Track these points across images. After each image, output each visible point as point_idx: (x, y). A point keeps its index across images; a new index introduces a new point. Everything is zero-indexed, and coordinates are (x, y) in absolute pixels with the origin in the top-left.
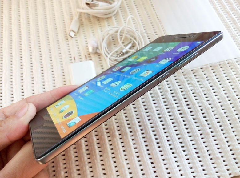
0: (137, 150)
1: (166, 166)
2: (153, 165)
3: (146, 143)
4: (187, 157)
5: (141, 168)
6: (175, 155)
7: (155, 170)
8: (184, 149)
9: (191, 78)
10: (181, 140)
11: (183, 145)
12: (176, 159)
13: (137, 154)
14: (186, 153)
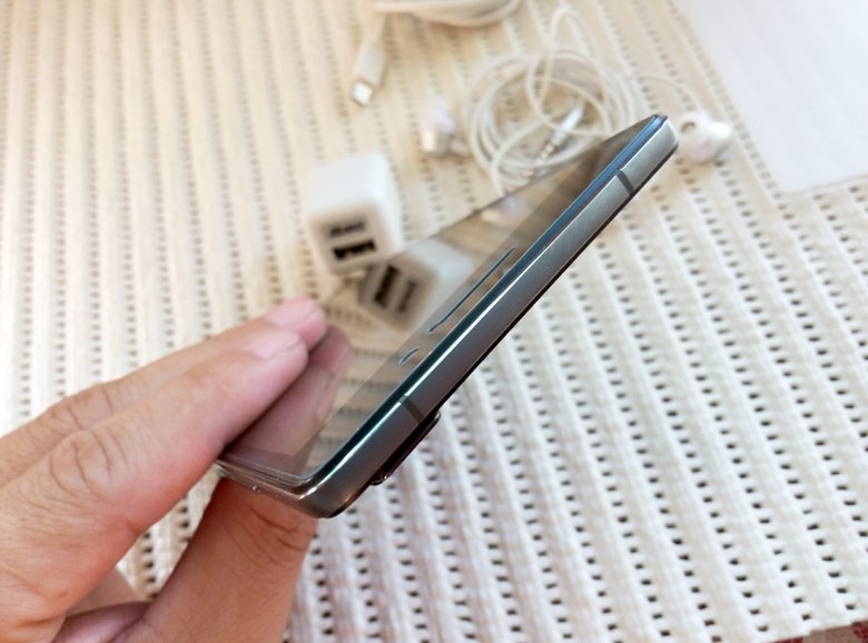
0: (617, 496)
1: (732, 553)
2: (682, 550)
3: (652, 472)
4: (811, 519)
5: (638, 558)
6: (763, 513)
7: (687, 565)
8: (798, 488)
9: (814, 226)
10: (784, 459)
11: (792, 474)
12: (768, 528)
13: (621, 511)
14: (805, 504)
